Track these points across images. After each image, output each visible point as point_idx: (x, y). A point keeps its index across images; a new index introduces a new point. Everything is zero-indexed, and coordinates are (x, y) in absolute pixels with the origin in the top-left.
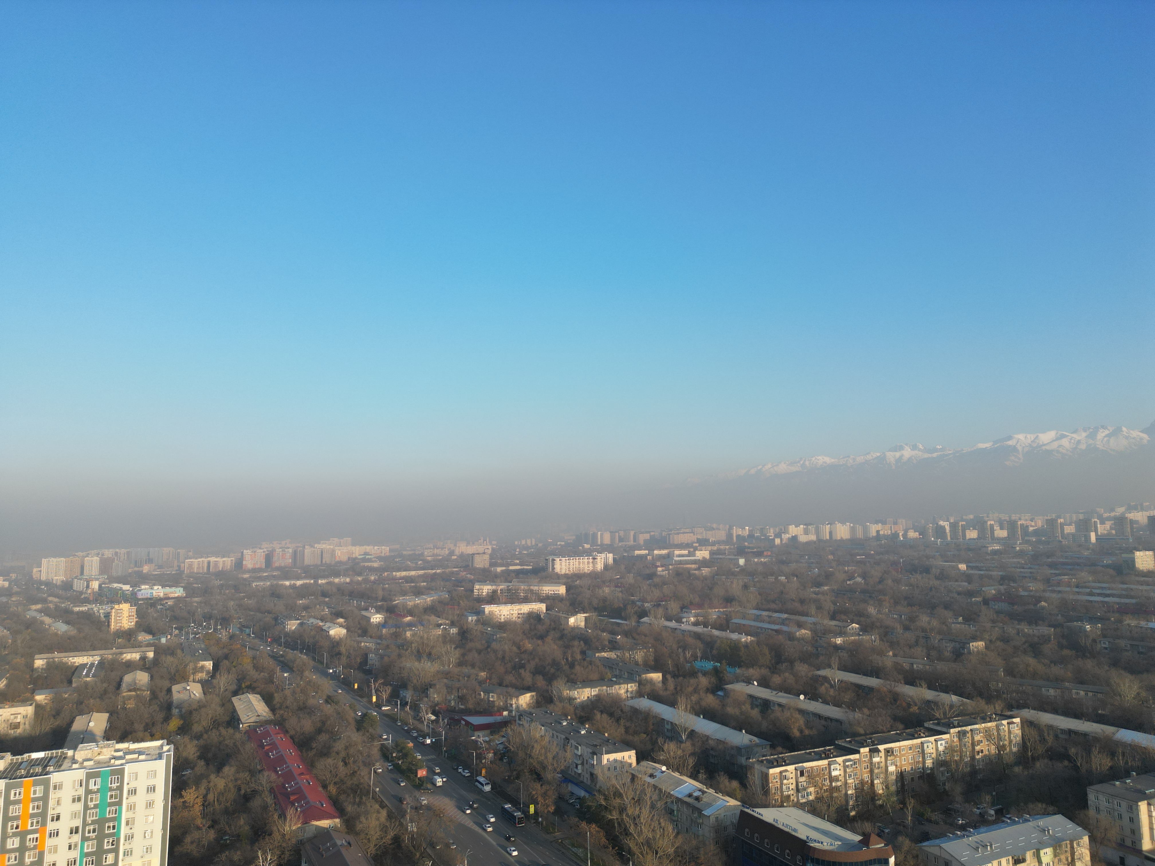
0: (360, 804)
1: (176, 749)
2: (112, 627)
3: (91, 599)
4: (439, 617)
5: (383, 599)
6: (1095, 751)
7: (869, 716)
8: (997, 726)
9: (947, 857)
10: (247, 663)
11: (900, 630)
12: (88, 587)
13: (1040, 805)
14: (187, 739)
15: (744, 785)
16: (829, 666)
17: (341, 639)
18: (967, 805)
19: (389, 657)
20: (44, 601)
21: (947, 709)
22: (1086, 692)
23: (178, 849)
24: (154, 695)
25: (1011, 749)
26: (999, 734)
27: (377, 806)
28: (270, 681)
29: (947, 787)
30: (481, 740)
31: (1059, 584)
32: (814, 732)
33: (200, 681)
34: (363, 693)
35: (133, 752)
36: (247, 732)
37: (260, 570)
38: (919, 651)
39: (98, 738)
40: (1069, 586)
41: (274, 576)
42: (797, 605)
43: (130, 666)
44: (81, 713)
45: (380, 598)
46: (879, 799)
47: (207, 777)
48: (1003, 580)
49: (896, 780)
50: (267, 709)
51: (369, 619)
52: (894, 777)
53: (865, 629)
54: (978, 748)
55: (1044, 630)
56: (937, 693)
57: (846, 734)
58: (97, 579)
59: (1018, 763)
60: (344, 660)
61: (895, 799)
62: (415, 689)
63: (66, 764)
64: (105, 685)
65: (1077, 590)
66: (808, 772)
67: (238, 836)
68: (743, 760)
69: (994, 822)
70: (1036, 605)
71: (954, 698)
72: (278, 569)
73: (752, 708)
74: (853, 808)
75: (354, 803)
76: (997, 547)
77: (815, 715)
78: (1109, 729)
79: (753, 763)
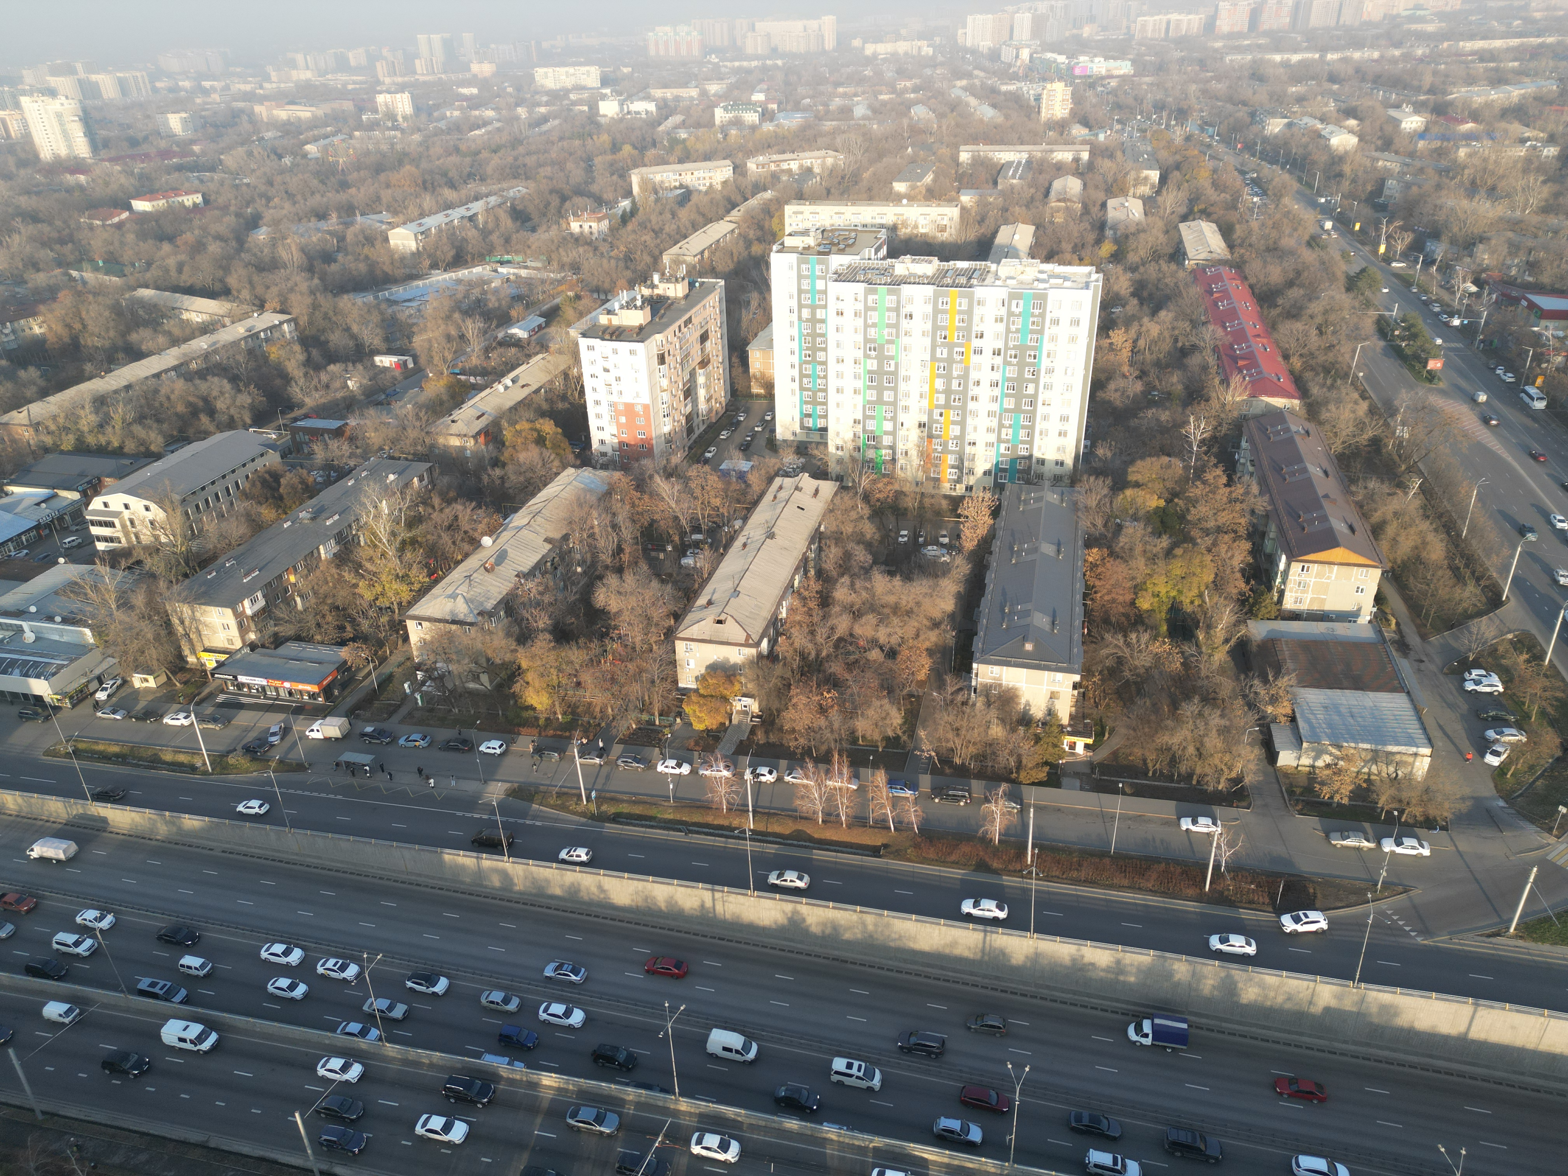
0: (1332, 387)
1: (1106, 280)
2: (1043, 114)
3: (1021, 73)
4: (1528, 126)
5: (1431, 91)
10: (1203, 178)
12: (1017, 57)
14: (1119, 269)
17: (1346, 152)
19: (1420, 187)
20: (969, 75)
23: (1100, 394)
24: (1086, 210)
27: (1356, 395)
28: (1233, 206)
30: (1549, 333)
33: (1142, 197)
34: (1367, 239)
35: (1058, 277)
36: (1193, 271)
37: (1240, 35)
39: (1022, 254)
41: (1259, 46)
43: (1060, 169)
44: (1006, 222)
45: (1426, 86)
47: (1140, 319)
50: (1223, 244)
51: (1397, 122)
58: (1028, 46)
60: (1346, 185)
62: (1453, 242)
63: (990, 279)
64: (1032, 190)
67: (1169, 394)
72: (1268, 33)
75: (1323, 385)
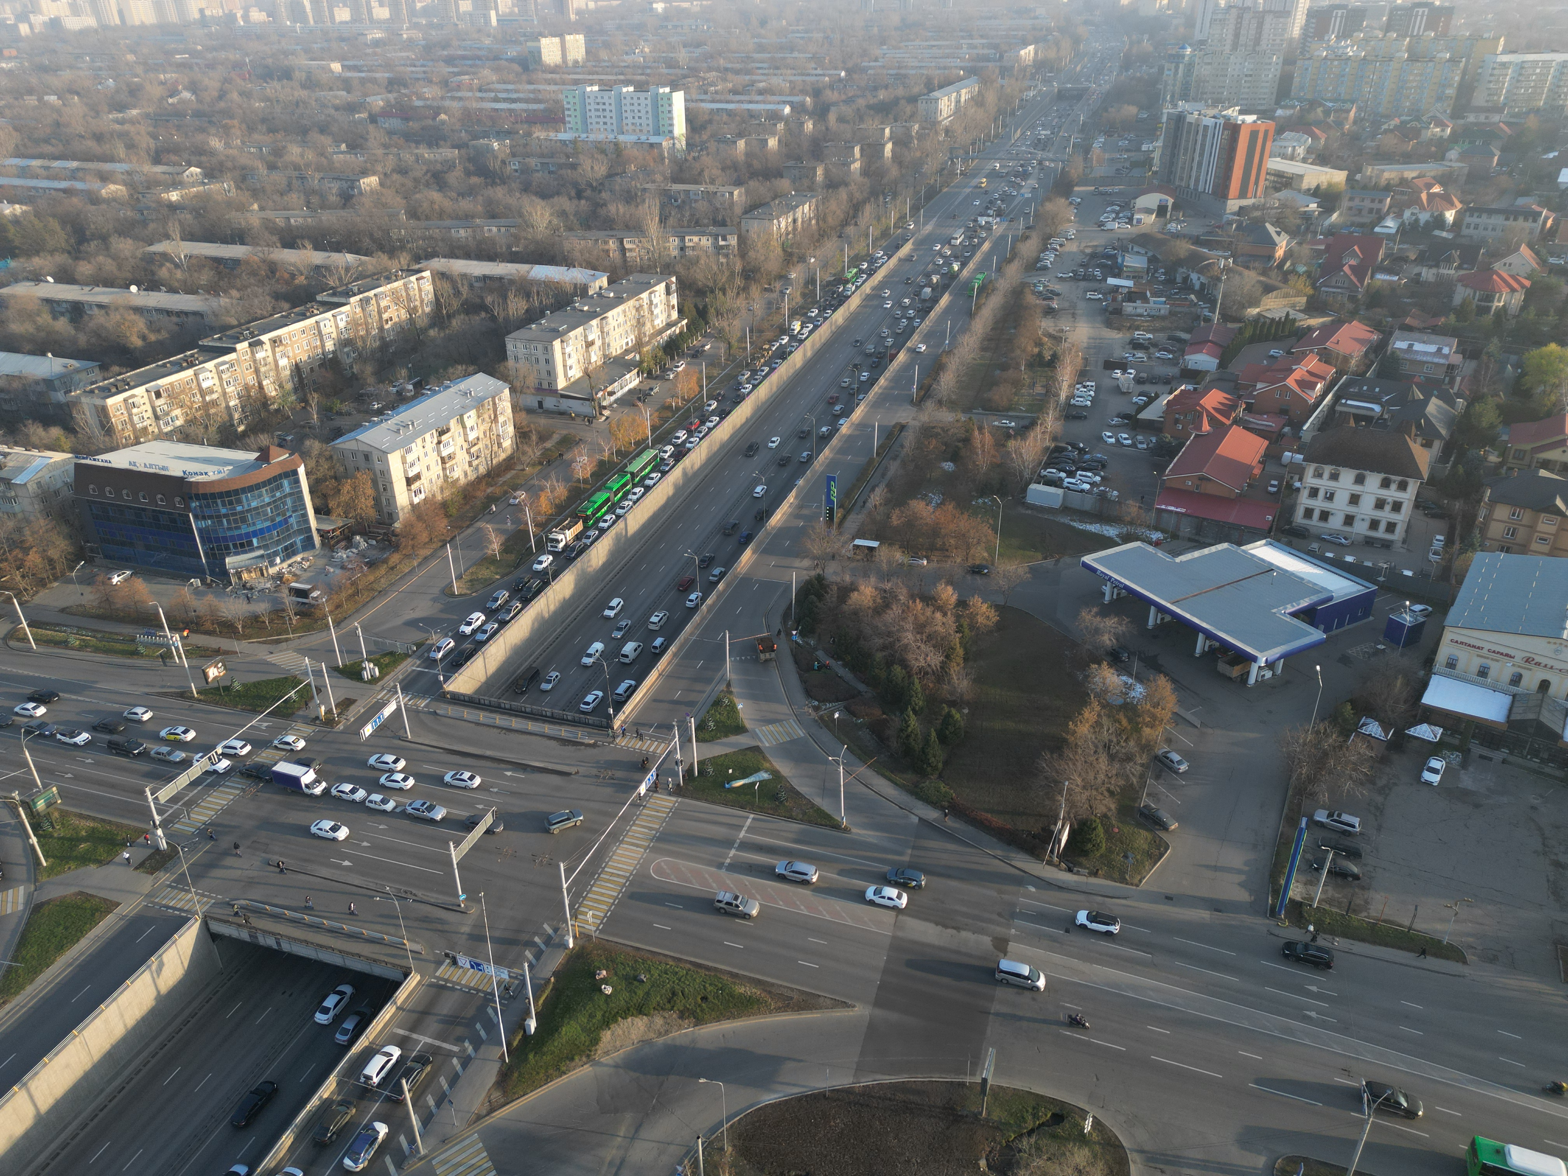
6: (511, 296)
7: (240, 299)
8: (405, 285)
9: (366, 449)
11: (263, 170)
13: (460, 367)
15: (70, 428)
16: (167, 237)
18: (381, 386)
21: (343, 272)
22: (498, 226)
25: (423, 310)
26: (408, 295)
29: (355, 370)
31: (459, 88)
32: (164, 335)
38: (294, 198)
40: (471, 90)
42: (91, 144)
46: (273, 403)
48: (393, 84)
49: (291, 375)
52: (288, 372)
53: (211, 174)
54: (385, 316)
55: (449, 153)
56: (326, 254)
57: (213, 330)
59: (432, 325)
61: (294, 398)
65: (479, 95)
66: (167, 390)
68: (60, 396)
69: (414, 398)
70: (434, 119)
71: (350, 257)
73: (55, 318)
74: (241, 421)
76: (378, 35)
77: (159, 311)
78: (523, 268)
79: (78, 397)
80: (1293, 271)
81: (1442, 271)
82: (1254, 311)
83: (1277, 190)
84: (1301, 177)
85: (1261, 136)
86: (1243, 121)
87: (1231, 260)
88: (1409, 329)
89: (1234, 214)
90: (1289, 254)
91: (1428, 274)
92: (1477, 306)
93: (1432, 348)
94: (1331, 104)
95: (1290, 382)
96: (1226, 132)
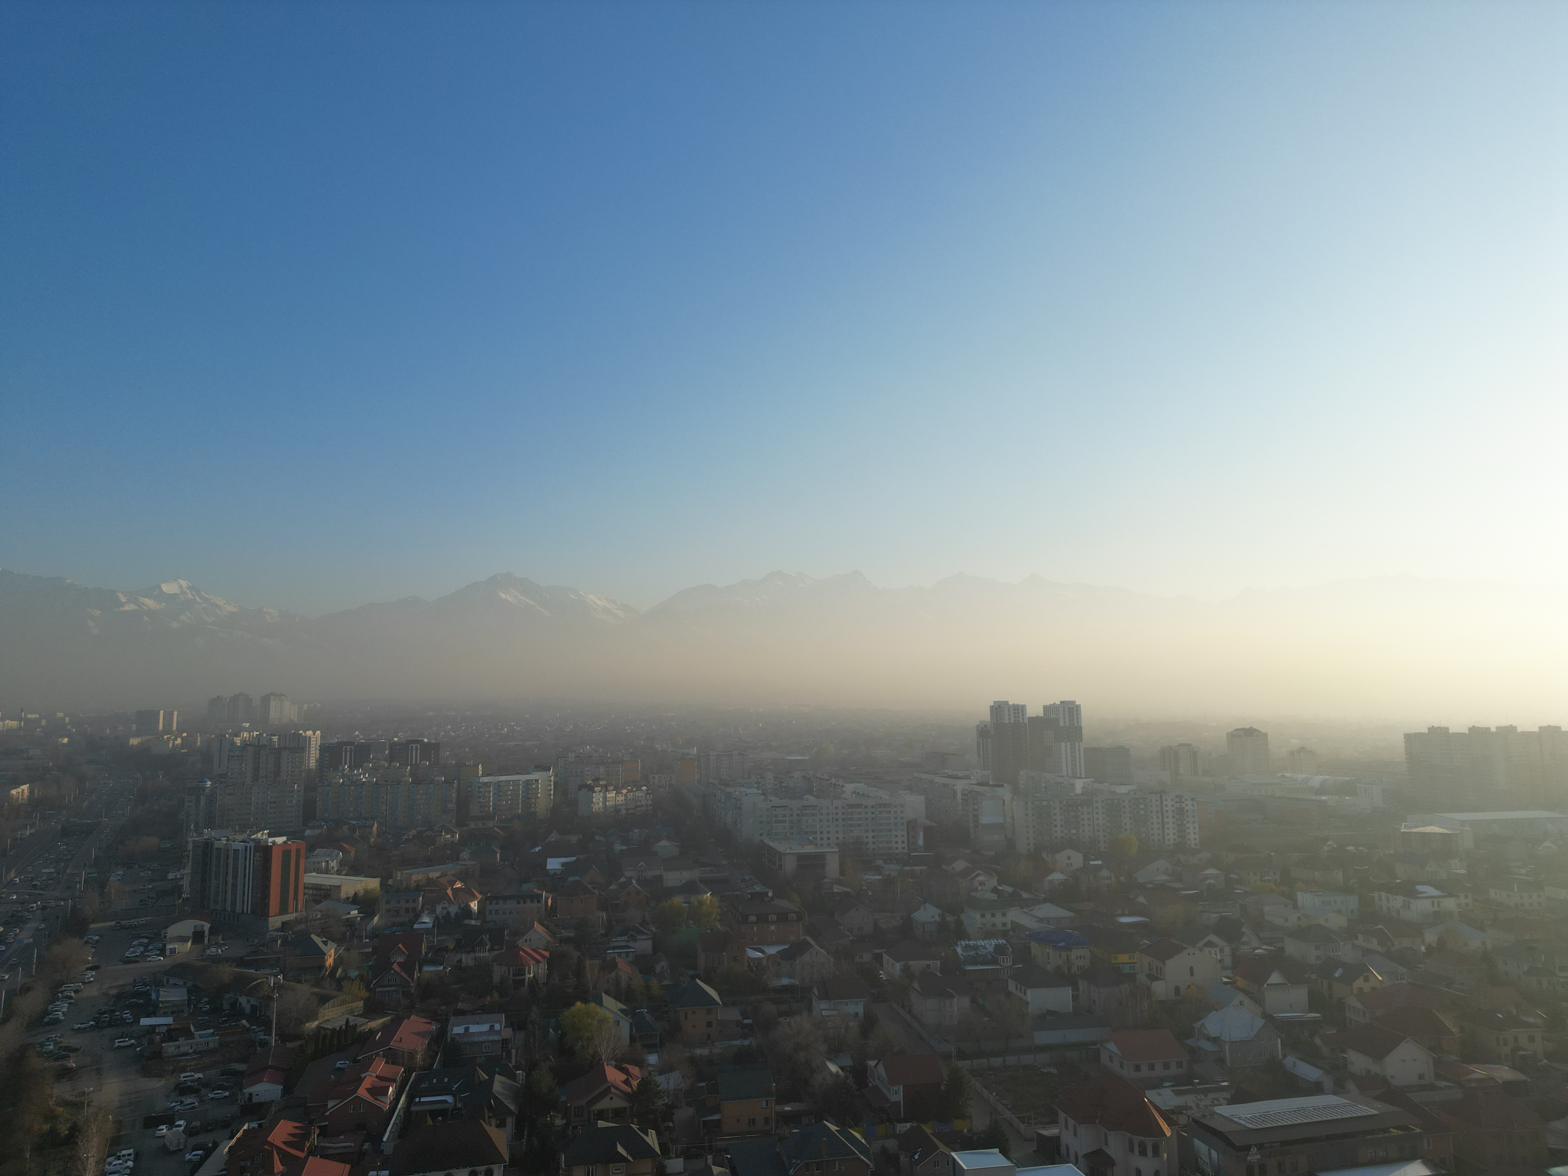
80: (345, 977)
81: (478, 955)
82: (314, 1025)
83: (317, 902)
84: (339, 887)
85: (293, 854)
86: (274, 843)
87: (280, 977)
88: (462, 1013)
89: (277, 930)
90: (339, 961)
91: (467, 959)
92: (513, 980)
93: (485, 1028)
94: (354, 822)
95: (362, 1092)
96: (257, 854)
